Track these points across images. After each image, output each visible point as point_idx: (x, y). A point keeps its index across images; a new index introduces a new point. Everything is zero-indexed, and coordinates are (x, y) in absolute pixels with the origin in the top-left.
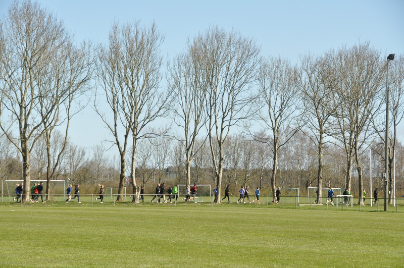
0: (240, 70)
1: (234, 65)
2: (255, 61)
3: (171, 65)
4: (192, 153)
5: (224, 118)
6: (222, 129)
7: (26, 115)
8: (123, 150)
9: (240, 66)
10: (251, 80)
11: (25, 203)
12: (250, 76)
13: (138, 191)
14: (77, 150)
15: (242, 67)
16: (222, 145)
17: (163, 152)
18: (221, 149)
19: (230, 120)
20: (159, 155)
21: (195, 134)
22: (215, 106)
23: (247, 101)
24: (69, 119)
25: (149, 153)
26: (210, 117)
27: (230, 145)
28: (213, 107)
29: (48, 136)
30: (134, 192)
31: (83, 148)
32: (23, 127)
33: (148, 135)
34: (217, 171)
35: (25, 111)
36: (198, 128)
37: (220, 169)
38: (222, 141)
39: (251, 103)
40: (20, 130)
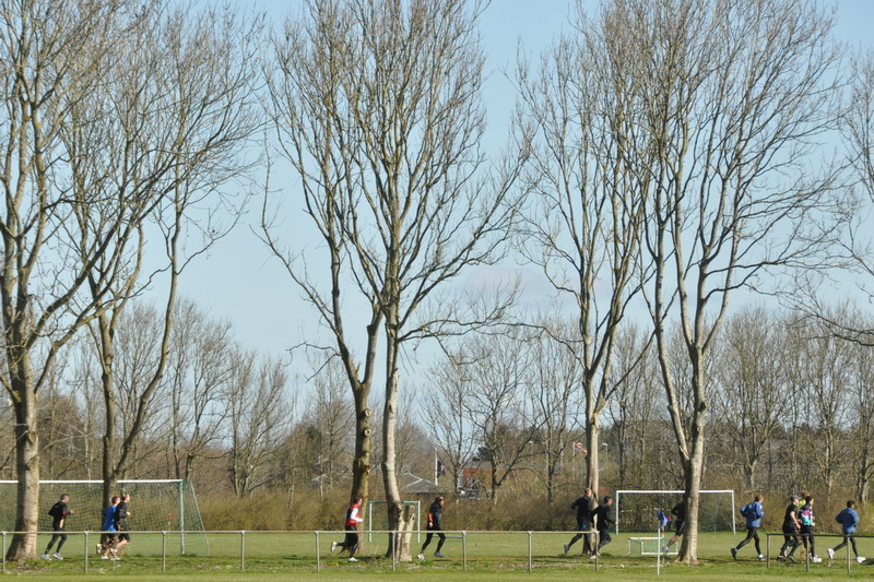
0: (762, 97)
1: (741, 78)
2: (814, 60)
3: (534, 76)
4: (603, 386)
5: (705, 262)
6: (701, 302)
7: (24, 262)
8: (361, 377)
9: (763, 80)
10: (802, 127)
11: (21, 562)
12: (797, 114)
13: (406, 520)
14: (256, 370)
15: (768, 84)
16: (701, 359)
17: (559, 374)
18: (696, 371)
19: (730, 269)
20: (545, 384)
21: (614, 318)
22: (677, 219)
23: (786, 204)
24: (174, 274)
25: (512, 380)
26: (658, 259)
27: (805, 346)
28: (668, 226)
29: (106, 331)
30: (393, 523)
31: (275, 361)
32: (14, 302)
33: (434, 328)
34: (685, 449)
35: (20, 250)
36: (623, 298)
37: (694, 442)
38: (700, 345)
39: (800, 210)
40: (5, 313)
